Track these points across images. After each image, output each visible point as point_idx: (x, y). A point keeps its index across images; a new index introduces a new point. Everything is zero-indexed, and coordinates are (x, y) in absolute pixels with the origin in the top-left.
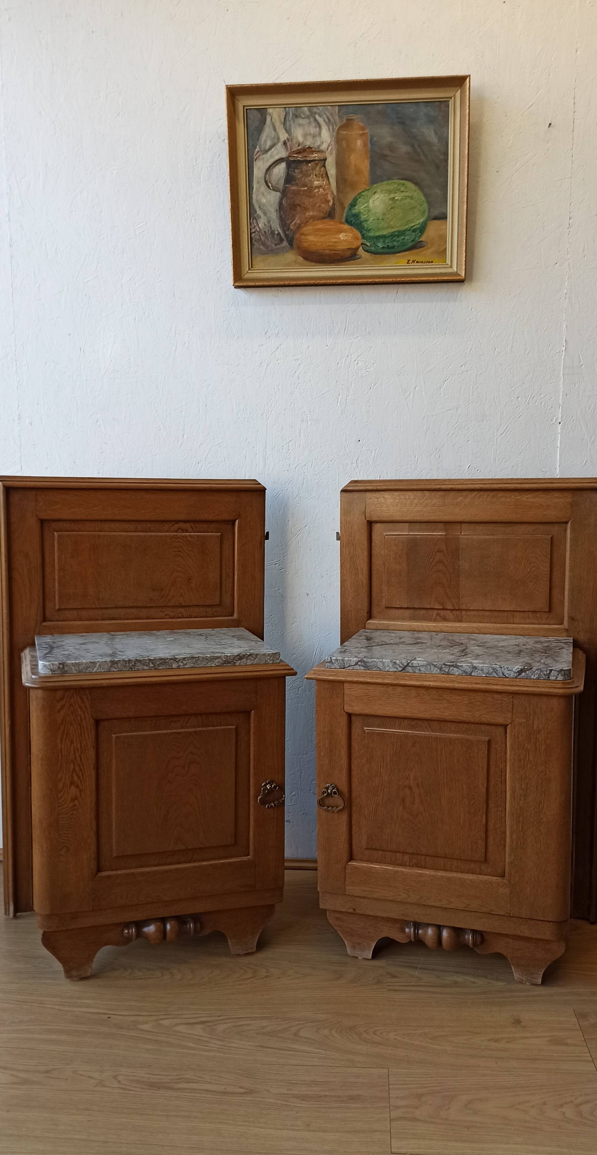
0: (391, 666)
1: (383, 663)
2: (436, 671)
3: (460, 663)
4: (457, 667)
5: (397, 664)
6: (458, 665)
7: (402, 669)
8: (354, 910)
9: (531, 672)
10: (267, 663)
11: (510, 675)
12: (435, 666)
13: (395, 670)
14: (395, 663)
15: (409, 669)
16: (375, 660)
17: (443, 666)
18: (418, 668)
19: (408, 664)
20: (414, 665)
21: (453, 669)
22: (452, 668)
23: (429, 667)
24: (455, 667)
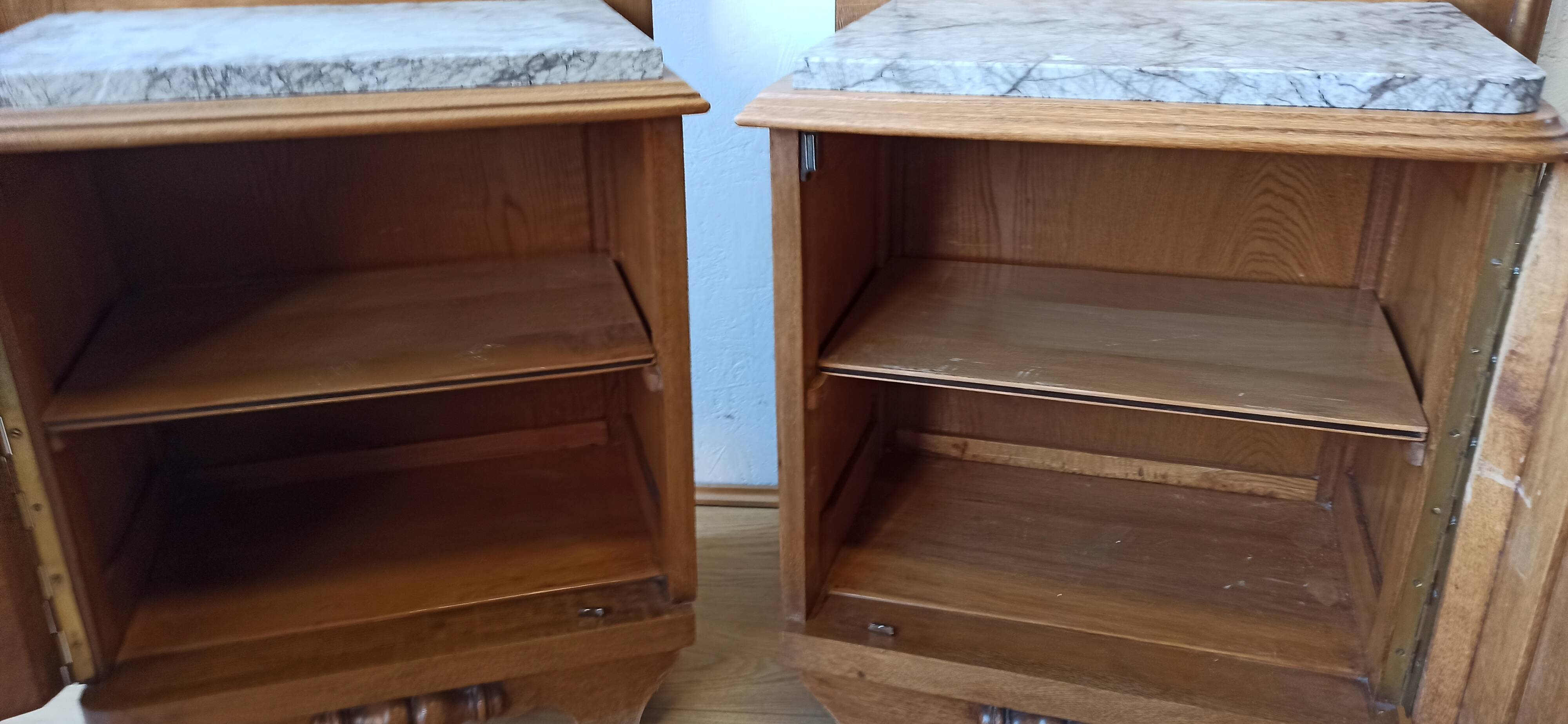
0: (977, 78)
1: (955, 71)
2: (1110, 92)
3: (1188, 67)
4: (1174, 76)
5: (996, 74)
6: (1182, 74)
7: (1009, 87)
8: (861, 674)
9: (1413, 89)
10: (625, 77)
11: (1344, 98)
12: (1110, 76)
13: (989, 91)
14: (989, 70)
15: (1031, 89)
16: (932, 62)
17: (1136, 77)
18: (1058, 83)
19: (1029, 71)
20: (1046, 75)
21: (1164, 87)
22: (1162, 81)
23: (1091, 82)
24: (1173, 78)
